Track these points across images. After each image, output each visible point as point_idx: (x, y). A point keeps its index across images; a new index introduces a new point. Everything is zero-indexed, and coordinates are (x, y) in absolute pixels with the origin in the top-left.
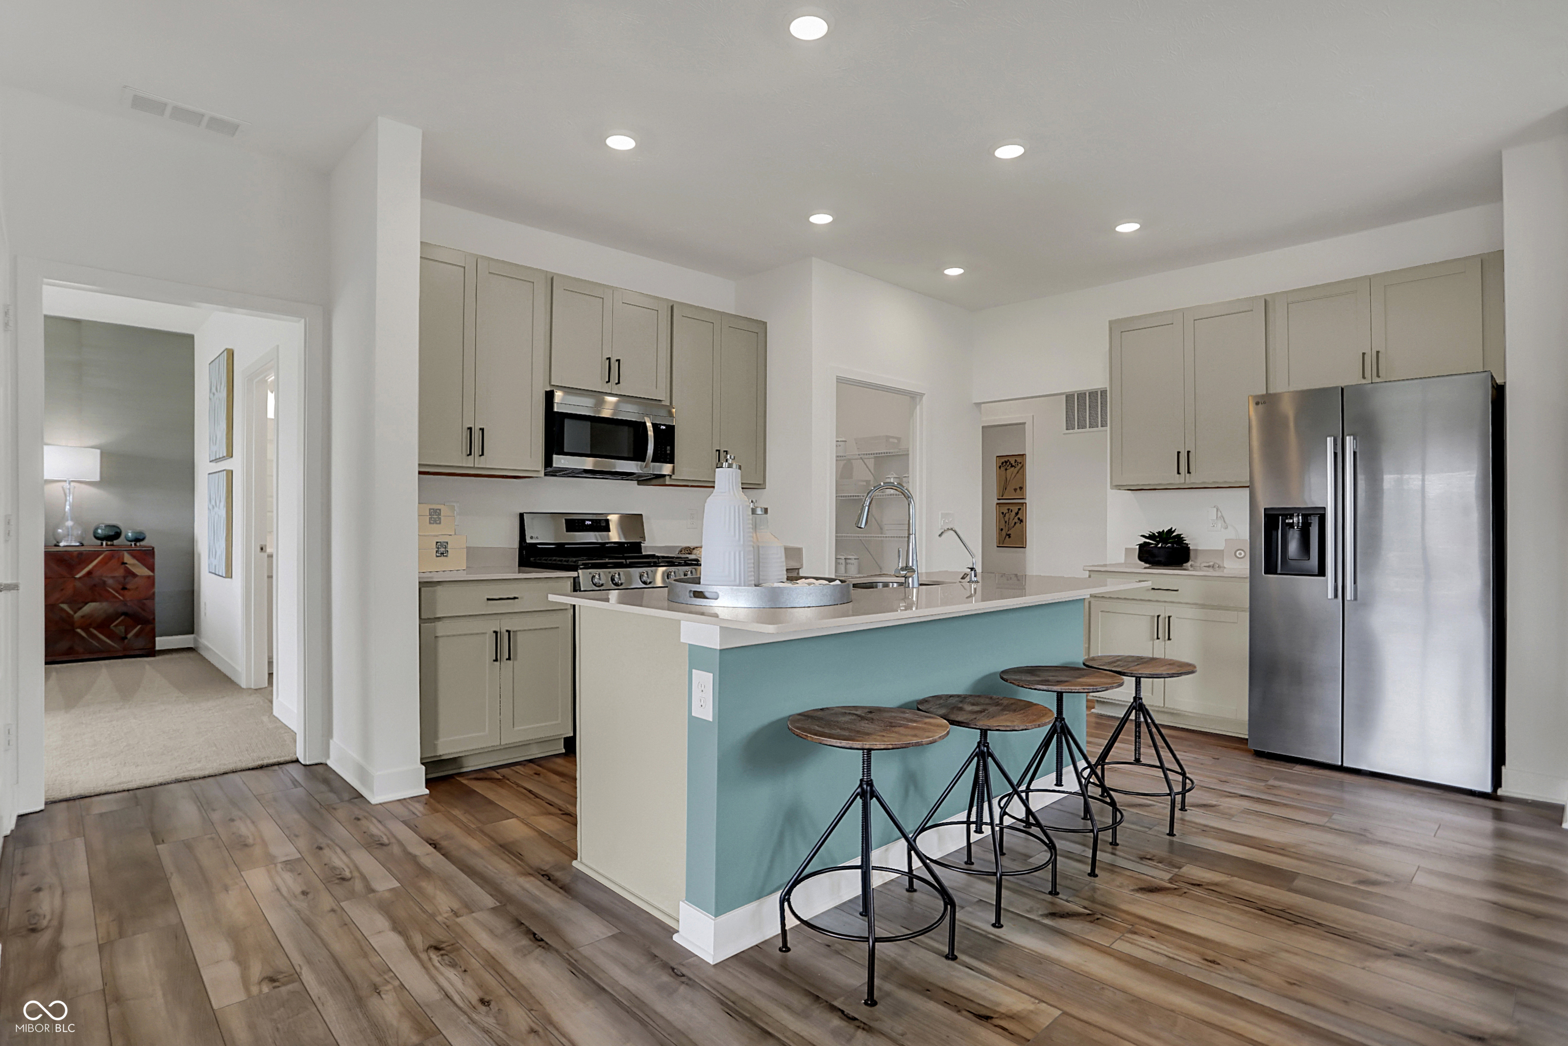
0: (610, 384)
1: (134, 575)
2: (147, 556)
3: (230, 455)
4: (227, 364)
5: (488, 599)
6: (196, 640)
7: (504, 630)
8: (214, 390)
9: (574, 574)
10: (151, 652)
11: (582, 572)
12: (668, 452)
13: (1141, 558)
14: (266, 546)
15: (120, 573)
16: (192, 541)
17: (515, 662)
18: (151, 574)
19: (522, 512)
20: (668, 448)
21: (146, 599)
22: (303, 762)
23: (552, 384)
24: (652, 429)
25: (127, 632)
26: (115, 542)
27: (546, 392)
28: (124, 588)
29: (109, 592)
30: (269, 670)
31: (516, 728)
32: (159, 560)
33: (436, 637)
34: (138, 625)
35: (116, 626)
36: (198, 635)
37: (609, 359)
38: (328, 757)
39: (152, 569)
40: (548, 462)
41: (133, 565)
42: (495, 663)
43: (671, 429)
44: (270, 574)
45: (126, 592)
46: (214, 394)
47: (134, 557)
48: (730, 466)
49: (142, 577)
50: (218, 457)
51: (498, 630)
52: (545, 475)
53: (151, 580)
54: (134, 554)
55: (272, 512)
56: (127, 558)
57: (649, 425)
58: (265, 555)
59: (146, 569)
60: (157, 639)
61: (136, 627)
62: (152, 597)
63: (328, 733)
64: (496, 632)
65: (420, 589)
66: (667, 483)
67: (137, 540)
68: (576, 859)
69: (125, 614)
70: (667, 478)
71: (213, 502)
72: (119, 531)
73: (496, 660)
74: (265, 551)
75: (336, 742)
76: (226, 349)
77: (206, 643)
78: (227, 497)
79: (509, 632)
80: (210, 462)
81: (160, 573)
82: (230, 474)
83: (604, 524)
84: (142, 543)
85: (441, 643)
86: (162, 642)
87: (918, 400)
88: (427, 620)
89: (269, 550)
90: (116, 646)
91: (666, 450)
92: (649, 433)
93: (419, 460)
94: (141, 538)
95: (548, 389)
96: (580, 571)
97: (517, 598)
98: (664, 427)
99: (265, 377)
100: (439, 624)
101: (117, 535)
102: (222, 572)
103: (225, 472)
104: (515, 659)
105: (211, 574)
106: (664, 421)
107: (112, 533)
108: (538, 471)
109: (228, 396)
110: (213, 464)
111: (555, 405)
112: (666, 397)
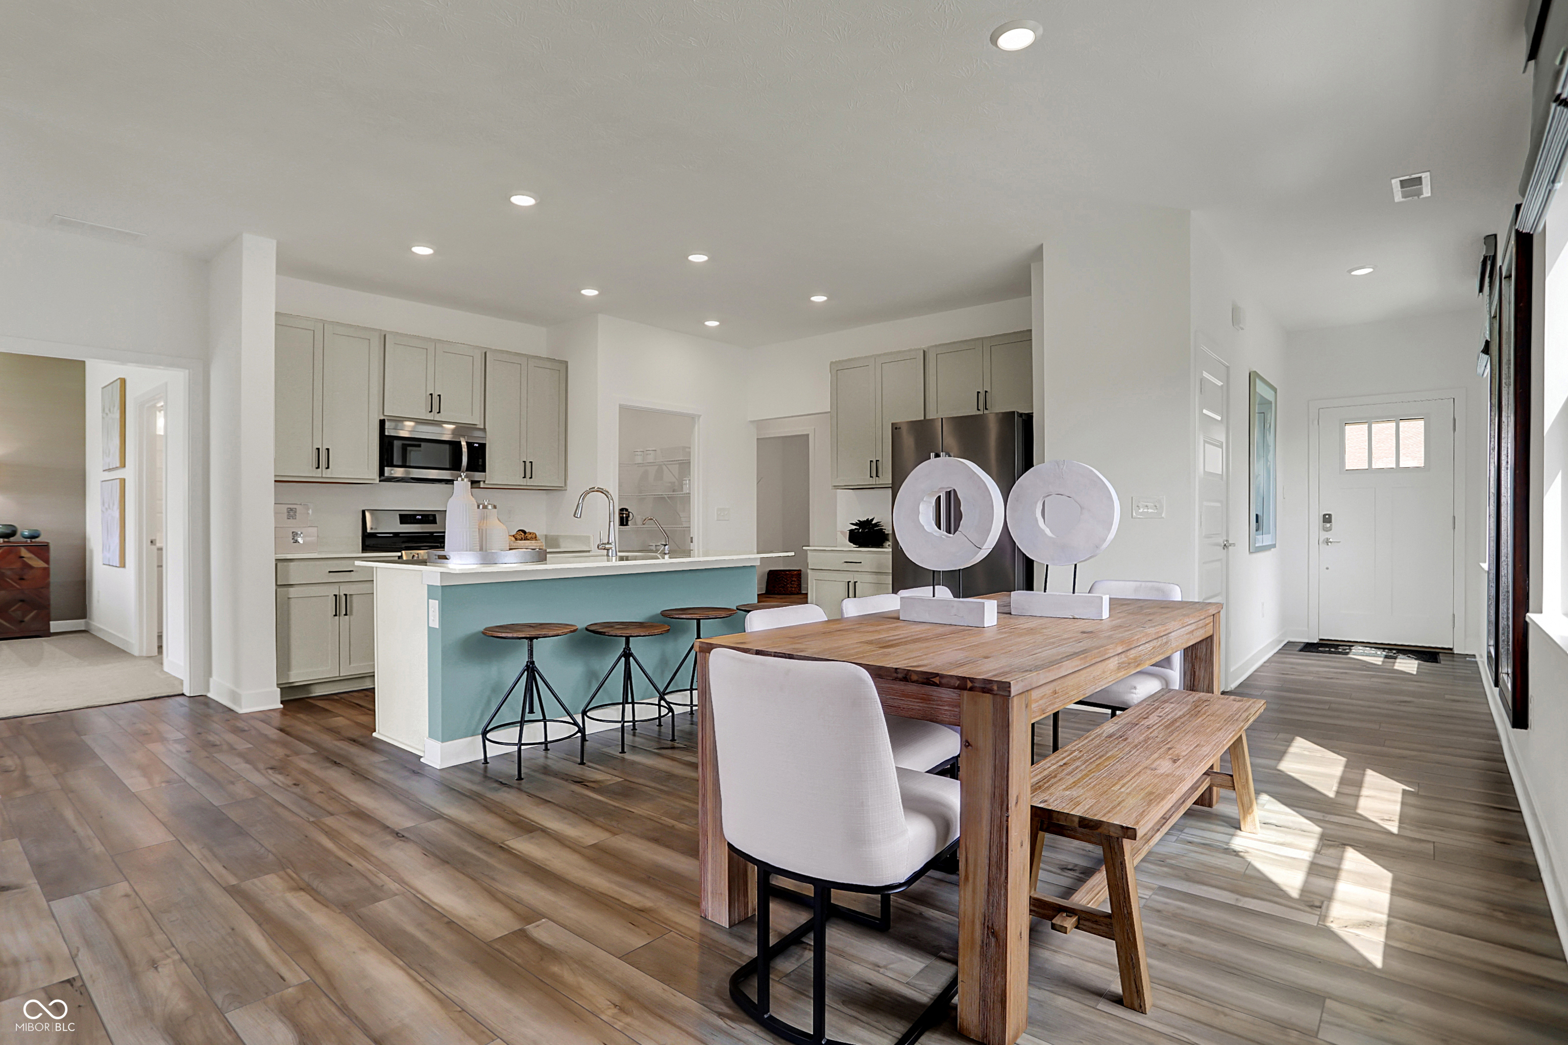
0: (432, 413)
1: (31, 567)
2: (42, 551)
3: (123, 465)
4: (121, 391)
5: (330, 572)
6: (87, 624)
7: (342, 594)
8: (107, 411)
9: (399, 554)
10: (45, 633)
11: (405, 553)
12: (480, 463)
13: (851, 540)
14: (155, 540)
15: (17, 565)
16: (84, 539)
17: (352, 618)
18: (45, 565)
19: (364, 509)
20: (480, 460)
21: (42, 588)
22: (188, 694)
23: (385, 414)
24: (466, 447)
25: (24, 615)
26: (12, 539)
27: (380, 420)
28: (22, 579)
29: (7, 582)
30: (158, 643)
31: (352, 665)
32: (53, 554)
33: (289, 598)
34: (35, 609)
35: (14, 611)
36: (90, 619)
37: (431, 394)
38: (208, 691)
39: (47, 561)
40: (382, 473)
41: (30, 558)
42: (336, 617)
43: (483, 446)
44: (160, 564)
45: (23, 582)
46: (107, 414)
47: (31, 552)
48: (463, 480)
49: (38, 568)
50: (111, 467)
51: (337, 593)
52: (380, 481)
53: (46, 571)
54: (28, 548)
55: (162, 513)
56: (24, 552)
57: (464, 444)
58: (154, 548)
59: (42, 562)
60: (51, 623)
61: (32, 612)
62: (47, 586)
63: (209, 673)
64: (336, 596)
65: (276, 565)
66: (482, 486)
67: (32, 537)
68: (375, 731)
69: (22, 601)
70: (482, 483)
71: (106, 506)
72: (14, 529)
73: (336, 615)
74: (155, 545)
75: (215, 679)
76: (119, 378)
77: (98, 625)
78: (120, 501)
79: (346, 595)
80: (104, 471)
81: (52, 566)
82: (123, 481)
83: (431, 518)
84: (37, 540)
85: (292, 601)
86: (55, 626)
87: (697, 420)
88: (282, 586)
89: (158, 545)
90: (13, 627)
91: (478, 462)
92: (463, 449)
93: (275, 472)
94: (36, 535)
95: (382, 418)
96: (403, 552)
97: (352, 571)
98: (477, 445)
99: (156, 403)
100: (291, 589)
101: (13, 533)
102: (117, 562)
103: (118, 480)
104: (351, 614)
105: (105, 566)
106: (477, 442)
107: (8, 531)
108: (374, 479)
109: (121, 417)
110: (106, 473)
111: (386, 430)
112: (480, 421)
